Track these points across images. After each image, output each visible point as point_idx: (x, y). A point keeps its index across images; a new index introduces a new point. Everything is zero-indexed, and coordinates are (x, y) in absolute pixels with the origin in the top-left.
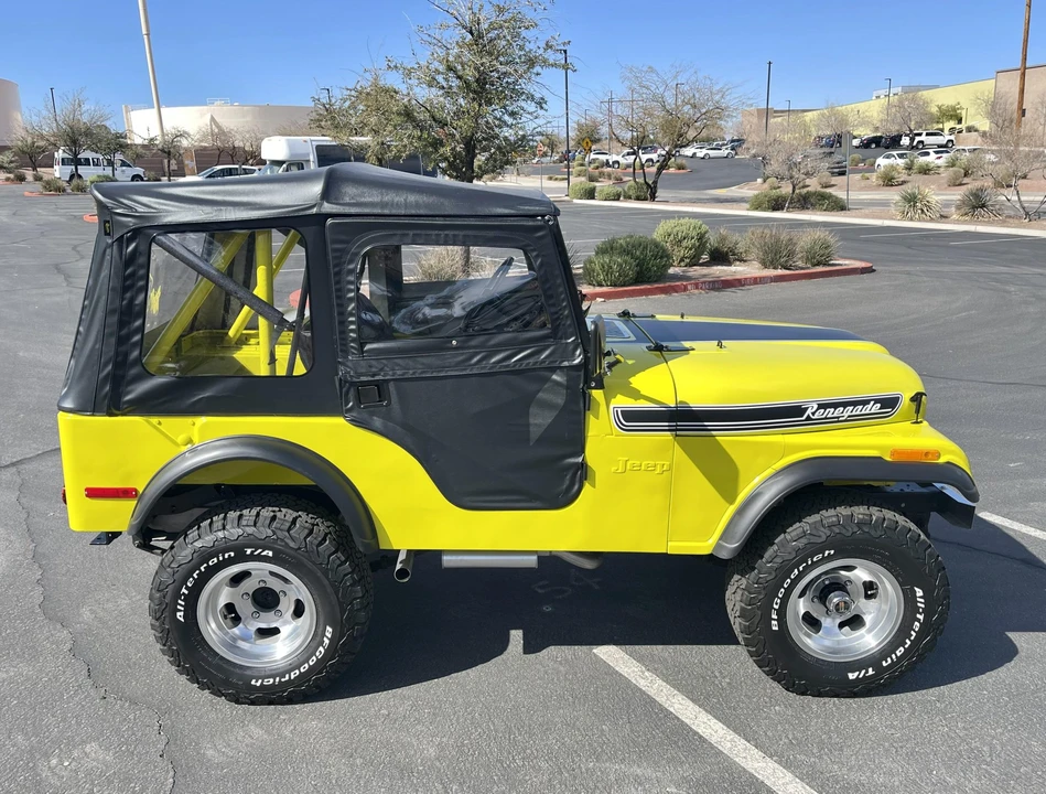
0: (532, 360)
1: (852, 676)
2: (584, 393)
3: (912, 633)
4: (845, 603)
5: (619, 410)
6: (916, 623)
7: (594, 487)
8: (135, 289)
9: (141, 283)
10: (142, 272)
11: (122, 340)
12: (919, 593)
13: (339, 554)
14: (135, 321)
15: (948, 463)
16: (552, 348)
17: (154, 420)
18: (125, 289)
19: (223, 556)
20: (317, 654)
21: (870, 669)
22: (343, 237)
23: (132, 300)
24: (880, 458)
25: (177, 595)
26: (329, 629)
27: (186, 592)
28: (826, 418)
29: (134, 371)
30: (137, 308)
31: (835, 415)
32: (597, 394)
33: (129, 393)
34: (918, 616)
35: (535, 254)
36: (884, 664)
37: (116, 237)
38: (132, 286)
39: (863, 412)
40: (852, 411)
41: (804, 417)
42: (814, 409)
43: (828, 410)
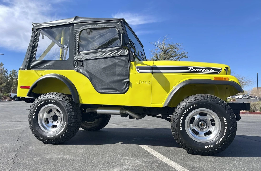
0: (116, 54)
1: (206, 147)
2: (129, 62)
3: (224, 133)
4: (203, 124)
5: (138, 67)
6: (225, 130)
7: (132, 88)
8: (36, 42)
9: (37, 40)
10: (38, 38)
11: (32, 53)
12: (225, 119)
13: (70, 103)
14: (35, 49)
15: (232, 81)
16: (121, 51)
17: (36, 71)
18: (34, 42)
19: (44, 102)
20: (62, 129)
21: (212, 145)
22: (77, 28)
23: (35, 44)
24: (210, 79)
25: (34, 111)
26: (65, 123)
27: (36, 111)
28: (196, 71)
29: (33, 60)
30: (36, 46)
31: (199, 71)
32: (132, 63)
33: (32, 64)
34: (226, 127)
35: (117, 28)
36: (216, 143)
37: (34, 31)
38: (35, 41)
39: (208, 71)
40: (205, 71)
41: (189, 70)
42: (192, 69)
43: (197, 69)
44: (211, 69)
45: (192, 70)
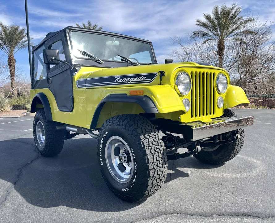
5: (77, 81)
11: (33, 74)
12: (133, 152)
14: (34, 70)
21: (128, 188)
24: (126, 94)
28: (123, 82)
30: (34, 67)
31: (126, 81)
33: (34, 84)
39: (138, 80)
40: (133, 80)
41: (115, 82)
43: (124, 79)
44: (142, 76)
45: (118, 80)
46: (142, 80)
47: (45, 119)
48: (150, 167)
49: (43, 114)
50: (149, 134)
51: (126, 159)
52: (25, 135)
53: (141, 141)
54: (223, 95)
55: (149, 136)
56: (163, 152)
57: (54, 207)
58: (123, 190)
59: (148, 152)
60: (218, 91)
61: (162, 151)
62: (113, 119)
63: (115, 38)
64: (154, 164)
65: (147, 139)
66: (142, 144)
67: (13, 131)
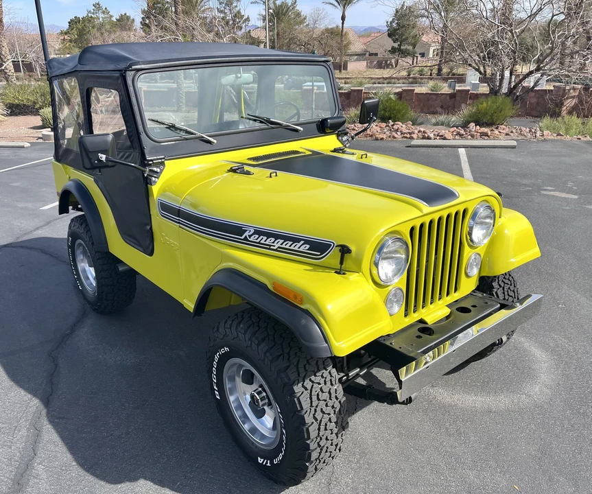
3: (284, 444)
5: (160, 201)
12: (278, 409)
15: (307, 310)
16: (133, 154)
21: (268, 461)
24: (266, 285)
28: (259, 243)
31: (267, 243)
34: (283, 430)
36: (275, 462)
39: (292, 248)
40: (282, 244)
41: (243, 237)
42: (250, 234)
43: (262, 237)
44: (302, 242)
45: (250, 236)
46: (301, 249)
47: (93, 244)
48: (313, 446)
49: (87, 232)
50: (313, 378)
51: (267, 401)
52: (48, 223)
53: (295, 397)
54: (481, 250)
55: (313, 382)
56: (340, 410)
57: (128, 483)
58: (260, 460)
59: (309, 419)
60: (471, 244)
61: (337, 410)
62: (239, 329)
63: (241, 68)
64: (321, 439)
65: (306, 389)
66: (297, 402)
67: (21, 205)
